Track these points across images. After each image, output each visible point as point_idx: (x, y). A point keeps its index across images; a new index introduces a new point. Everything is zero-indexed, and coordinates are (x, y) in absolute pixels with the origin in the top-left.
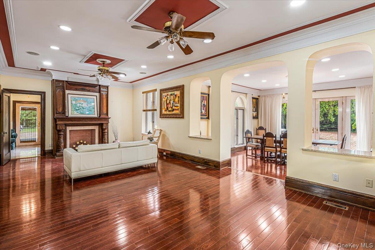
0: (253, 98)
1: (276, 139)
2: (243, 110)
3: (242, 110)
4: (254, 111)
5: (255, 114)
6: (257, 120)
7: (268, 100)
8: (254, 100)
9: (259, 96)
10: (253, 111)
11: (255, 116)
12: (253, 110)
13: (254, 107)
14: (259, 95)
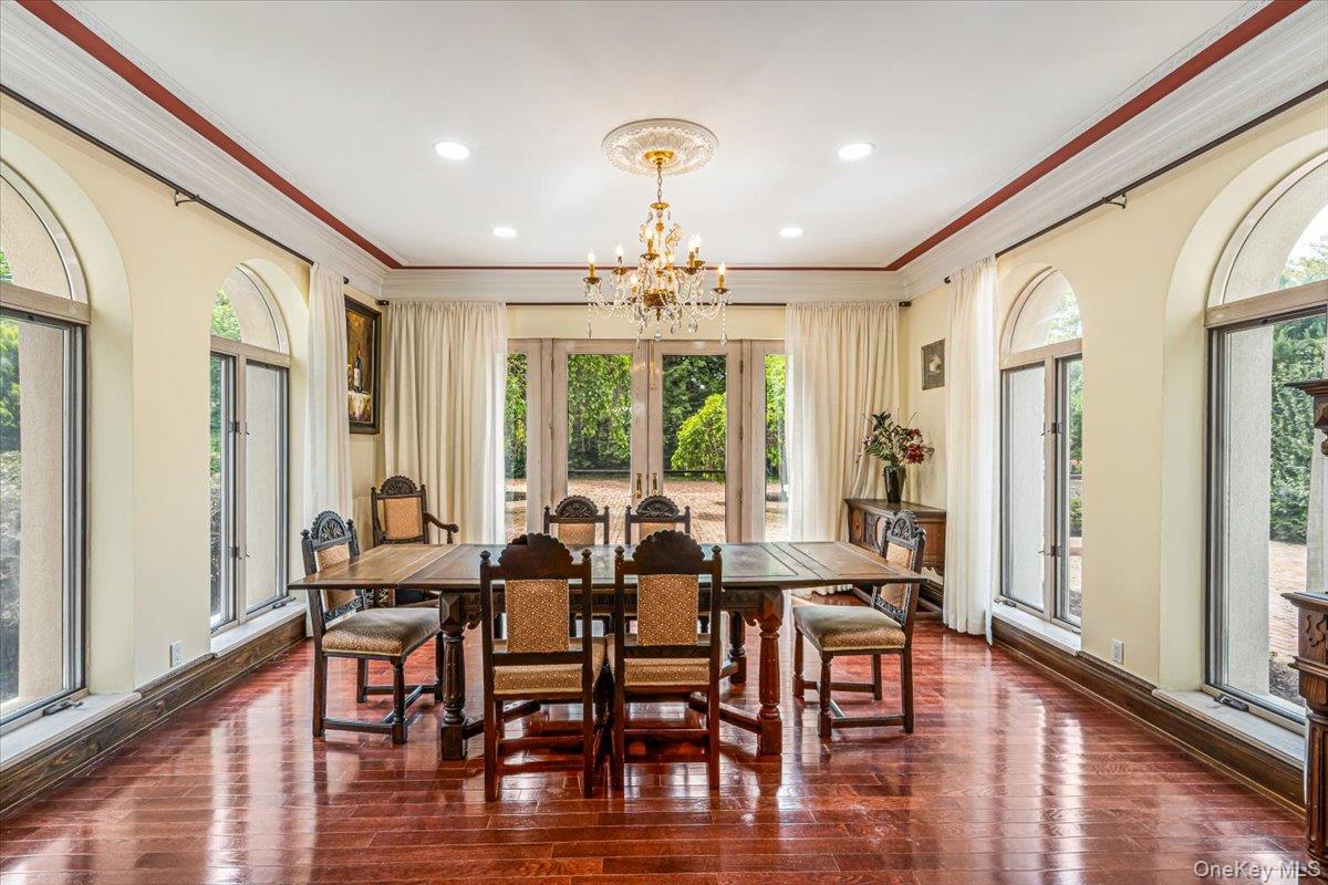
0: (351, 305)
1: (587, 578)
2: (284, 371)
3: (272, 372)
4: (356, 383)
5: (360, 401)
6: (371, 437)
7: (437, 333)
8: (354, 316)
9: (380, 303)
10: (351, 387)
11: (362, 416)
12: (351, 377)
13: (355, 361)
14: (381, 298)
